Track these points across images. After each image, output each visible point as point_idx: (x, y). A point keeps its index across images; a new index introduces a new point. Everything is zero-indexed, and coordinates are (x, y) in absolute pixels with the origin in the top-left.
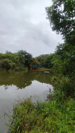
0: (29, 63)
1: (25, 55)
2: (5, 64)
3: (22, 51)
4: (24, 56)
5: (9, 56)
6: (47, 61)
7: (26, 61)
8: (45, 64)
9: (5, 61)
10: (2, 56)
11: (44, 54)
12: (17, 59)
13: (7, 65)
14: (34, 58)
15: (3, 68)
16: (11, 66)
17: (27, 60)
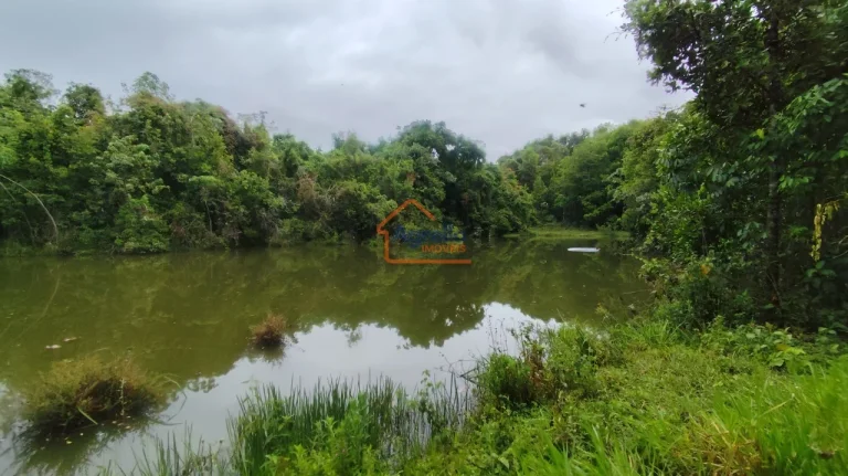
0: (465, 195)
1: (442, 152)
2: (350, 212)
3: (426, 126)
4: (436, 156)
5: (364, 166)
6: (578, 181)
7: (449, 187)
8: (560, 199)
9: (347, 194)
10: (326, 167)
11: (557, 136)
12: (403, 177)
13: (357, 216)
14: (491, 168)
15: (340, 232)
16: (377, 220)
17: (452, 178)
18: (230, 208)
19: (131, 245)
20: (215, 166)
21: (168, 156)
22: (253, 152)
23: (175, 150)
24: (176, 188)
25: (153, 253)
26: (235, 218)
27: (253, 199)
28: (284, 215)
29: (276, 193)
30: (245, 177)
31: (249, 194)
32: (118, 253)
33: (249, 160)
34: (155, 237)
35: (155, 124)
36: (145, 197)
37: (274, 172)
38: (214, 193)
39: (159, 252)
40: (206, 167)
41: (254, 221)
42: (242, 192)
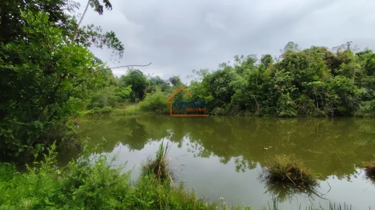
18: (329, 96)
19: (282, 113)
20: (321, 76)
21: (298, 75)
22: (343, 65)
23: (301, 72)
24: (301, 88)
25: (291, 117)
26: (332, 101)
27: (343, 91)
28: (365, 98)
29: (360, 86)
30: (338, 80)
31: (341, 88)
32: (278, 116)
33: (341, 70)
34: (292, 110)
35: (292, 62)
36: (288, 93)
37: (358, 74)
38: (320, 89)
39: (293, 117)
40: (316, 77)
41: (344, 102)
42: (336, 87)
